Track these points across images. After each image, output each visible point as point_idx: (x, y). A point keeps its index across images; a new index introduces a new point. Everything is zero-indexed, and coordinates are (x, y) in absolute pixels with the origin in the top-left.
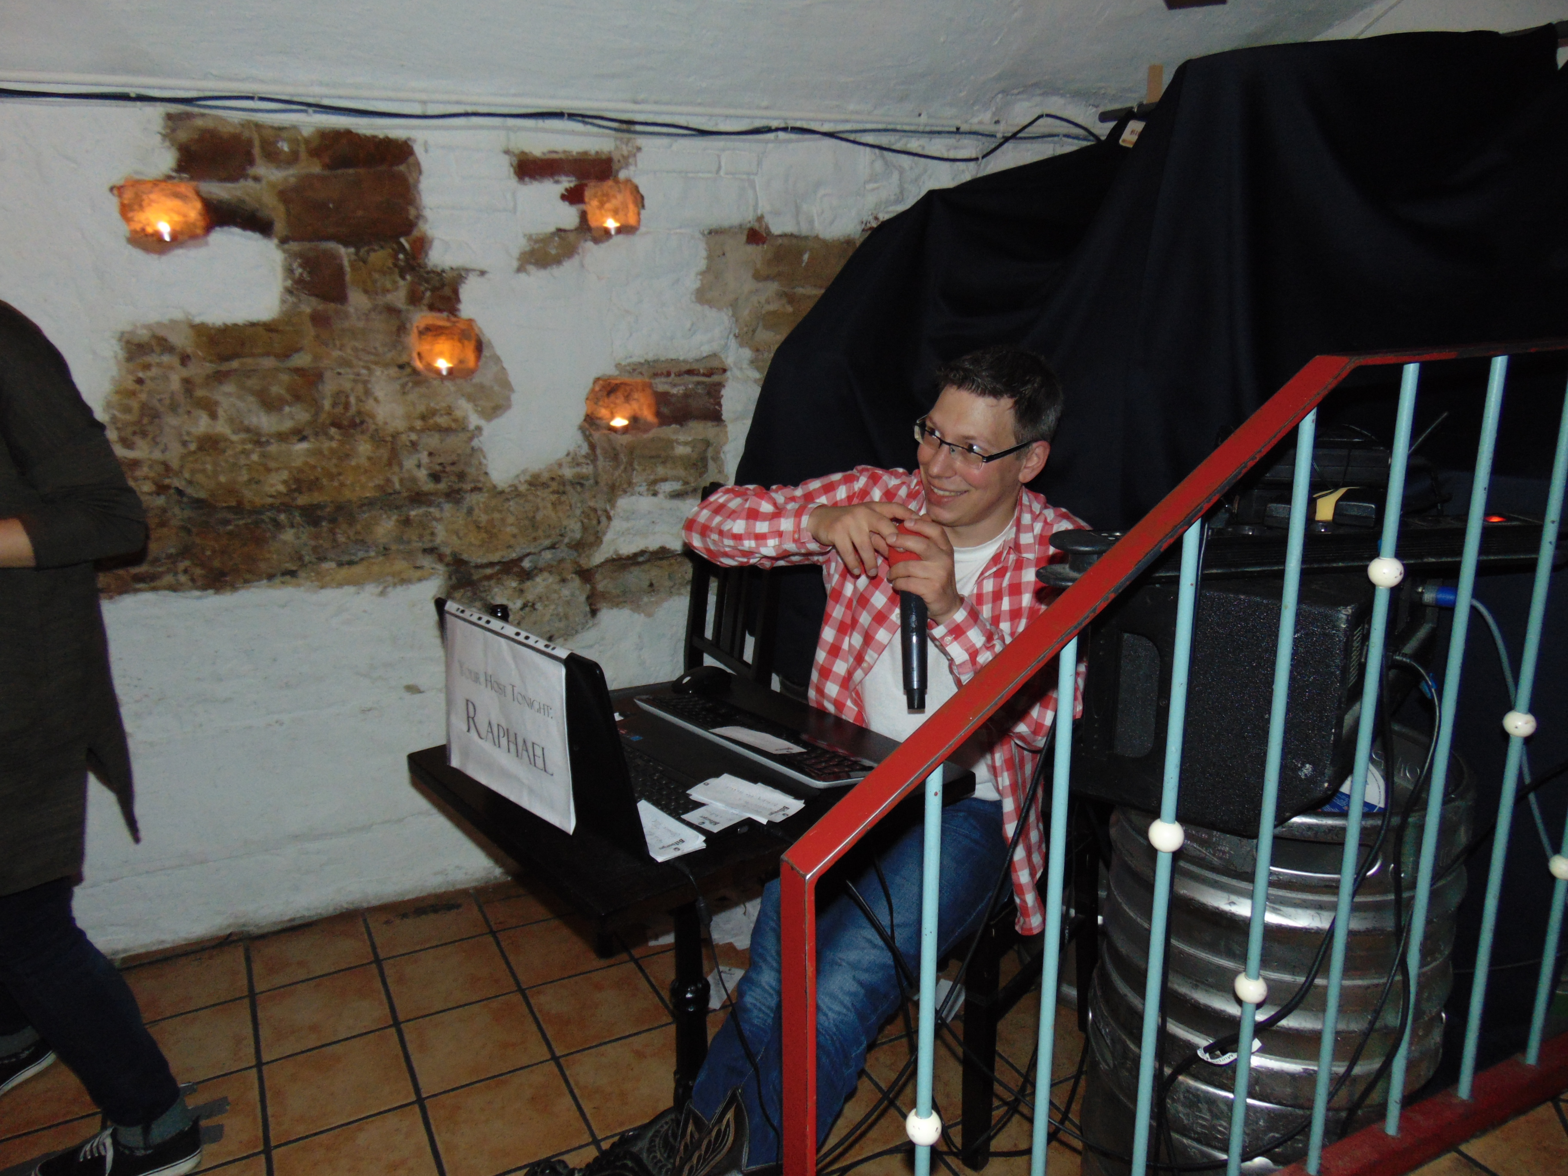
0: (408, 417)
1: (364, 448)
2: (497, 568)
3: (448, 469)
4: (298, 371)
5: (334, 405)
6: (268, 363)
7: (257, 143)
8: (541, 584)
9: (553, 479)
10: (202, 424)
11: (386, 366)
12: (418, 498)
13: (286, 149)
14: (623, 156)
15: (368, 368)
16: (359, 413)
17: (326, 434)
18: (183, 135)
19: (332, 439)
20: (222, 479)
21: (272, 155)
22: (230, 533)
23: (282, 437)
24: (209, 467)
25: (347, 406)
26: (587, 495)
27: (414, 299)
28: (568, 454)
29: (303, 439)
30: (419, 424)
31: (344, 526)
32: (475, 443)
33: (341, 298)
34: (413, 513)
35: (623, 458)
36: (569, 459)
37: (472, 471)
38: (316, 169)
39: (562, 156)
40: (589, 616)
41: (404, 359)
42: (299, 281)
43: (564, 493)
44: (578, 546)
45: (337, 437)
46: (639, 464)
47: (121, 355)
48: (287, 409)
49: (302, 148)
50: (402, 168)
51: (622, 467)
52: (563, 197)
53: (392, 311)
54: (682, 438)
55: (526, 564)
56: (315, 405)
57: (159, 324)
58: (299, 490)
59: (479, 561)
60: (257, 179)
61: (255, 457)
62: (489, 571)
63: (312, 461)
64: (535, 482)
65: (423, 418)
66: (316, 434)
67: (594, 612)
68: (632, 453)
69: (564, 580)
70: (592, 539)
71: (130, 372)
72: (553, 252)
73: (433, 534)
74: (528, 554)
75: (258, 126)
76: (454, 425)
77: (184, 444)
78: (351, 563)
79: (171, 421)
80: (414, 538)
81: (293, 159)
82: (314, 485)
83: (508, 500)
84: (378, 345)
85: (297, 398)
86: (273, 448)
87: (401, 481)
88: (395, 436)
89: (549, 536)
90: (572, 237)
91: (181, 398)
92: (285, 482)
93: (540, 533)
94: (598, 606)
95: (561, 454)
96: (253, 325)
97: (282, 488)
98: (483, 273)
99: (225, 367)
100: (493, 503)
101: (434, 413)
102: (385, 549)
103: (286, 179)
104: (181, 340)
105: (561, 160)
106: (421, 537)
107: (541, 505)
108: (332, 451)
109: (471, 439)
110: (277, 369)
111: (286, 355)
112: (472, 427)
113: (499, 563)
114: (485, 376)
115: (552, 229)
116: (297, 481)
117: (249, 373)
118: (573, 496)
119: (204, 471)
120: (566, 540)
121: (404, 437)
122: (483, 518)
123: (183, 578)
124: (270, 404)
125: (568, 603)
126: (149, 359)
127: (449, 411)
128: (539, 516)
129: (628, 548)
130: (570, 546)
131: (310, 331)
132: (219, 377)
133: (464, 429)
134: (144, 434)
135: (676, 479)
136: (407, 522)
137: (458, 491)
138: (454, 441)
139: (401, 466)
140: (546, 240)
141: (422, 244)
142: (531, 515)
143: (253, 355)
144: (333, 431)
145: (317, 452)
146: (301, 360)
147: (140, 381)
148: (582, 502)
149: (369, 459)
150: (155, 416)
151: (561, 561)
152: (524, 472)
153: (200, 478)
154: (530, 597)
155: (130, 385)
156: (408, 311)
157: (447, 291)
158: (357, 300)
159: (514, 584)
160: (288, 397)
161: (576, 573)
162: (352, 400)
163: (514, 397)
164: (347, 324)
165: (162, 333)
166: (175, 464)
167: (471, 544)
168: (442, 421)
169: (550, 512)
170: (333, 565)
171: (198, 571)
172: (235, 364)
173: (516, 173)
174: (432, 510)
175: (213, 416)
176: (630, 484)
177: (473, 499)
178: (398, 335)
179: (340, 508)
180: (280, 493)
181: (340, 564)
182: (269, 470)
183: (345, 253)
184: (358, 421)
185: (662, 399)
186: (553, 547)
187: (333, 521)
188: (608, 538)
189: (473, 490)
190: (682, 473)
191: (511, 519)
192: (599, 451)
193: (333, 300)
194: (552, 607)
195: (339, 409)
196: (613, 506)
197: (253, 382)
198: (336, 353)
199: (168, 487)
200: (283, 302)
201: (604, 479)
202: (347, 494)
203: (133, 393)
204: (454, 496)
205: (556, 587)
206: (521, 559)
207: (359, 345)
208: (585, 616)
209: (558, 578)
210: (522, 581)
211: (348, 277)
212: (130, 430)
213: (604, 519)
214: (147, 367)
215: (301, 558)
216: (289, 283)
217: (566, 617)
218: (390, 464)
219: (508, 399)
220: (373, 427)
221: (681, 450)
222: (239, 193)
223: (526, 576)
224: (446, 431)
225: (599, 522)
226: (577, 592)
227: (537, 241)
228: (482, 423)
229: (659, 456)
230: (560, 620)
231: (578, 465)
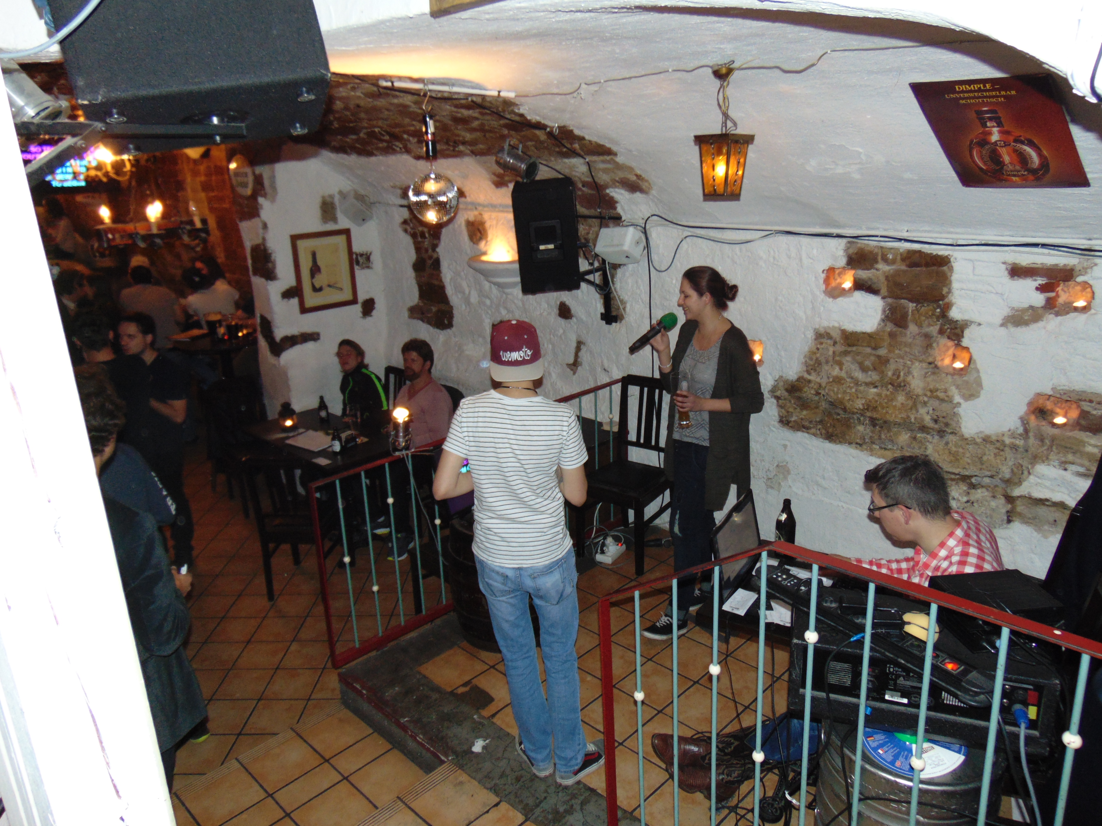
0: (924, 389)
1: (901, 398)
2: (958, 476)
3: (941, 419)
4: (879, 357)
5: (894, 375)
6: (868, 350)
7: (880, 254)
8: (979, 494)
9: (998, 441)
10: (836, 371)
11: (921, 361)
12: (923, 429)
13: (891, 257)
14: (1083, 268)
15: (911, 361)
16: (904, 381)
17: (886, 387)
18: (851, 251)
19: (888, 390)
20: (840, 396)
21: (885, 260)
22: (838, 419)
23: (867, 384)
24: (835, 389)
25: (899, 377)
26: (1019, 456)
27: (941, 332)
28: (1009, 430)
29: (876, 387)
30: (929, 394)
31: (886, 431)
32: (956, 410)
33: (905, 326)
34: (919, 435)
35: (1047, 442)
36: (1010, 433)
37: (953, 424)
38: (904, 267)
39: (1040, 266)
40: (1005, 522)
41: (931, 359)
42: (887, 316)
43: (1003, 450)
44: (1008, 482)
45: (891, 390)
46: (1057, 448)
47: (814, 337)
48: (870, 373)
49: (899, 258)
50: (945, 268)
51: (1046, 448)
52: (1037, 289)
53: (927, 336)
54: (1093, 441)
55: (973, 480)
56: (882, 373)
57: (829, 327)
58: (867, 409)
59: (947, 470)
60: (877, 270)
61: (854, 390)
62: (953, 476)
63: (877, 398)
64: (987, 440)
65: (931, 391)
66: (882, 386)
67: (1009, 521)
68: (1053, 441)
69: (994, 497)
70: (1017, 481)
71: (816, 345)
72: (1026, 318)
73: (926, 448)
74: (976, 476)
75: (882, 247)
76: (946, 399)
77: (828, 378)
78: (885, 449)
79: (826, 367)
80: (916, 447)
81: (893, 262)
82: (875, 409)
83: (968, 444)
84: (916, 352)
85: (875, 369)
86: (862, 388)
87: (915, 418)
88: (918, 396)
89: (990, 471)
90: (1040, 311)
91: (831, 359)
92: (863, 404)
93: (984, 467)
94: (1014, 519)
95: (1005, 429)
96: (864, 333)
97: (861, 407)
98: (980, 324)
99: (850, 349)
100: (960, 443)
101: (937, 390)
102: (902, 448)
103: (890, 270)
104: (836, 335)
105: (1038, 268)
106: (920, 448)
107: (987, 453)
108: (886, 396)
109: (954, 408)
110: (871, 354)
111: (875, 348)
112: (955, 402)
113: (958, 474)
114: (970, 377)
115: (1026, 305)
116: (868, 405)
117: (858, 354)
118: (1008, 453)
119: (833, 391)
120: (1000, 476)
121: (921, 398)
122: (954, 449)
123: (818, 432)
124: (864, 369)
125: (993, 510)
126: (822, 340)
127: (945, 391)
128: (985, 458)
129: (1038, 494)
130: (1002, 480)
131: (887, 340)
132: (846, 353)
133: (951, 402)
134: (815, 370)
135: (1082, 466)
136: (915, 438)
137: (944, 431)
138: (945, 406)
139: (917, 411)
140: (1024, 311)
141: (948, 306)
142: (980, 456)
143: (863, 346)
144: (890, 386)
145: (879, 395)
146: (882, 352)
147: (818, 349)
148: (1015, 458)
149: (902, 404)
150: (820, 364)
151: (996, 486)
152: (981, 432)
153: (832, 394)
154: (972, 498)
155: (814, 349)
156: (937, 337)
157: (958, 331)
158: (913, 328)
159: (965, 488)
160: (871, 368)
161: (1003, 495)
162: (902, 374)
163: (983, 393)
164: (904, 339)
165: (828, 331)
166: (824, 385)
167: (944, 460)
168: (941, 395)
169: (992, 457)
170: (878, 447)
171: (824, 431)
172: (854, 349)
173: (1009, 273)
174: (928, 436)
175: (841, 369)
176: (1047, 458)
177: (951, 438)
178: (927, 349)
179: (885, 422)
180: (860, 409)
181: (881, 448)
182: (858, 398)
183: (911, 306)
184: (902, 384)
185: (1084, 414)
186: (992, 477)
187: (882, 427)
188: (1025, 484)
189: (952, 433)
190: (1086, 463)
191: (968, 455)
192: (1031, 434)
193: (900, 327)
194: (983, 508)
195: (895, 377)
196: (1033, 467)
197: (859, 358)
198: (897, 352)
199: (820, 394)
200: (879, 324)
201: (1032, 450)
202: (888, 417)
203: (815, 353)
204: (941, 433)
205: (988, 499)
206: (972, 477)
207: (908, 350)
208: (1002, 521)
209: (991, 494)
210: (969, 488)
211: (910, 317)
212: (810, 368)
213: (1026, 473)
214: (822, 343)
215: (864, 439)
216: (883, 316)
217: (991, 517)
218: (911, 409)
219: (979, 393)
220: (908, 389)
221: (1089, 449)
222: (870, 275)
223: (973, 486)
224: (942, 400)
225: (1022, 473)
226: (1001, 507)
227: (1017, 311)
228: (961, 401)
229: (1070, 448)
230: (987, 517)
231: (1014, 438)
